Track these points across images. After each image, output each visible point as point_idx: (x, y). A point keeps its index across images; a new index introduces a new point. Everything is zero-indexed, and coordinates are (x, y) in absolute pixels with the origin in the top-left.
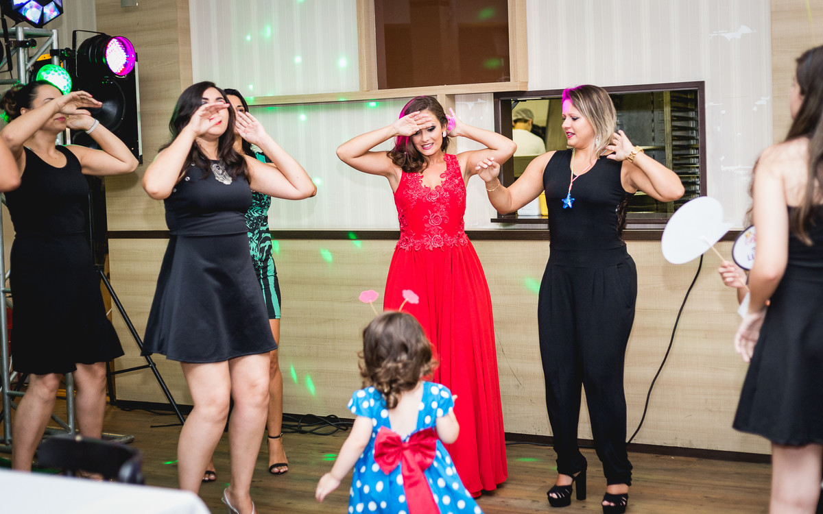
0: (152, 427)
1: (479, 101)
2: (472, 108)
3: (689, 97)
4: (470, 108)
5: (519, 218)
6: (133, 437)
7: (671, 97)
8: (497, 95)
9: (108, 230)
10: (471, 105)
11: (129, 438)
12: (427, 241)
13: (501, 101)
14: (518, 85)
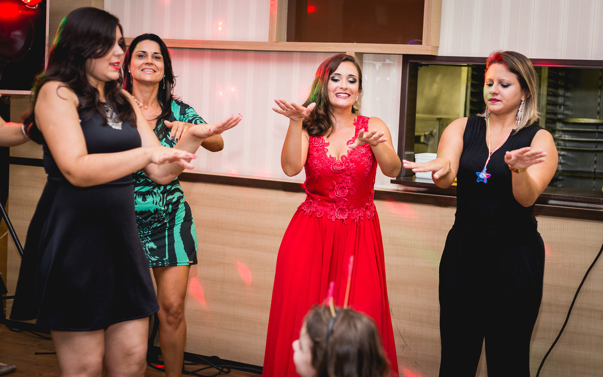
0: (36, 354)
1: (388, 61)
2: (380, 67)
3: (560, 74)
4: (377, 68)
5: (417, 181)
6: (14, 366)
7: (549, 73)
8: (406, 58)
9: (10, 156)
10: (378, 65)
11: (10, 368)
12: (331, 210)
13: (410, 63)
14: (430, 49)
